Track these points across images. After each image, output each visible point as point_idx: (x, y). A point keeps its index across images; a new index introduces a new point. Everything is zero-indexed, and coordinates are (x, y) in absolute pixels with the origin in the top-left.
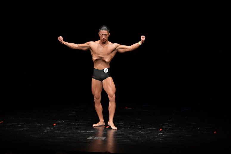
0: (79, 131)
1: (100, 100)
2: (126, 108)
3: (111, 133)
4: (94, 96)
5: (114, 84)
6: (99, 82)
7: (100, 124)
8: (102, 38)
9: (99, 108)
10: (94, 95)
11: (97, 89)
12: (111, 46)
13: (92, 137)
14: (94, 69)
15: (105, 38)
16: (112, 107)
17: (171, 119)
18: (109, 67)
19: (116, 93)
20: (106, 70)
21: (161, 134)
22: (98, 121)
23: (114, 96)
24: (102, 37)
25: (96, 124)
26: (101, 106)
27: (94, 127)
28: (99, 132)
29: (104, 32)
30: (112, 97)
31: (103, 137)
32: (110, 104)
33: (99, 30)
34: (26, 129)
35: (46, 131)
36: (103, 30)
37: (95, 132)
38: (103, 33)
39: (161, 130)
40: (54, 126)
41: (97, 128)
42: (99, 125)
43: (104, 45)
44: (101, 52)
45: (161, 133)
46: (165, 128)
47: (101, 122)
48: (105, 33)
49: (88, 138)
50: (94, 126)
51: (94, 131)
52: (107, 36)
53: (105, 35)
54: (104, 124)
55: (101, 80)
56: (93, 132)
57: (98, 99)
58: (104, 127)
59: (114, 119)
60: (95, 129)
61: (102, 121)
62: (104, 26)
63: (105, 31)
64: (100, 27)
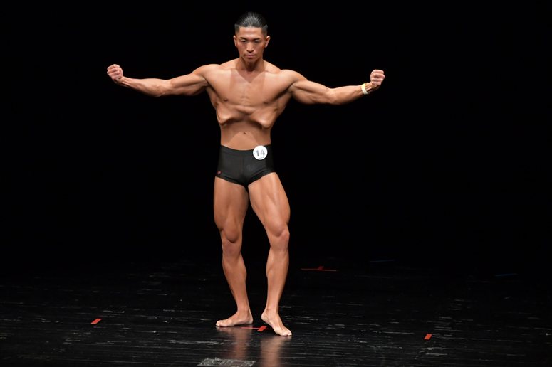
0: (173, 341)
1: (239, 244)
2: (320, 269)
3: (272, 349)
4: (222, 234)
5: (286, 195)
6: (238, 188)
7: (238, 318)
8: (246, 52)
9: (235, 270)
10: (222, 229)
11: (231, 209)
12: (275, 77)
13: (213, 361)
14: (223, 150)
15: (255, 52)
16: (277, 265)
17: (458, 302)
18: (269, 142)
19: (292, 224)
20: (260, 152)
21: (430, 351)
22: (231, 310)
23: (286, 233)
24: (246, 48)
25: (225, 321)
26: (241, 263)
27: (221, 330)
28: (236, 343)
29: (250, 33)
30: (279, 234)
31: (249, 359)
32: (271, 257)
33: (236, 25)
34: (6, 334)
35: (68, 341)
36: (246, 26)
37: (222, 346)
38: (247, 36)
39: (428, 337)
40: (94, 325)
41: (229, 330)
42: (235, 323)
43: (253, 73)
44: (243, 97)
45: (429, 349)
46: (443, 333)
47: (243, 314)
48: (253, 36)
49: (201, 364)
50: (221, 327)
51: (220, 342)
52: (261, 44)
53: (254, 40)
54: (251, 321)
55: (245, 182)
56: (215, 343)
57: (233, 241)
58: (251, 328)
59: (281, 303)
60: (223, 336)
61: (246, 310)
62: (250, 14)
63: (254, 29)
64: (237, 18)
